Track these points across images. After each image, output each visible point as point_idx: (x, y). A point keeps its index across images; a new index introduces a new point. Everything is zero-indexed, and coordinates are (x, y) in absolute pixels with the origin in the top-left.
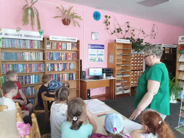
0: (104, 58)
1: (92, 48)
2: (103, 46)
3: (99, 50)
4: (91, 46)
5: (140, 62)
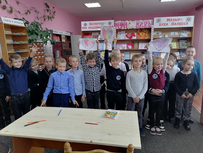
5: (41, 53)
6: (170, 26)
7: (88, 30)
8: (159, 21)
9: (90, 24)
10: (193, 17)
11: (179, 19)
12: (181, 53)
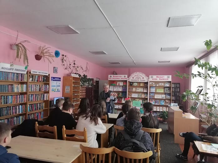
0: (60, 88)
1: (53, 81)
2: (60, 78)
3: (58, 82)
4: (53, 78)
6: (158, 80)
7: (112, 79)
8: (152, 77)
9: (113, 77)
10: (171, 76)
11: (163, 77)
12: (166, 95)
